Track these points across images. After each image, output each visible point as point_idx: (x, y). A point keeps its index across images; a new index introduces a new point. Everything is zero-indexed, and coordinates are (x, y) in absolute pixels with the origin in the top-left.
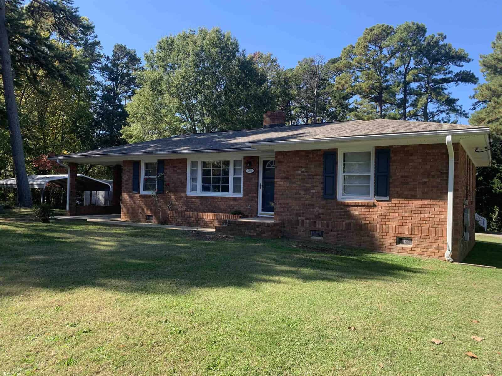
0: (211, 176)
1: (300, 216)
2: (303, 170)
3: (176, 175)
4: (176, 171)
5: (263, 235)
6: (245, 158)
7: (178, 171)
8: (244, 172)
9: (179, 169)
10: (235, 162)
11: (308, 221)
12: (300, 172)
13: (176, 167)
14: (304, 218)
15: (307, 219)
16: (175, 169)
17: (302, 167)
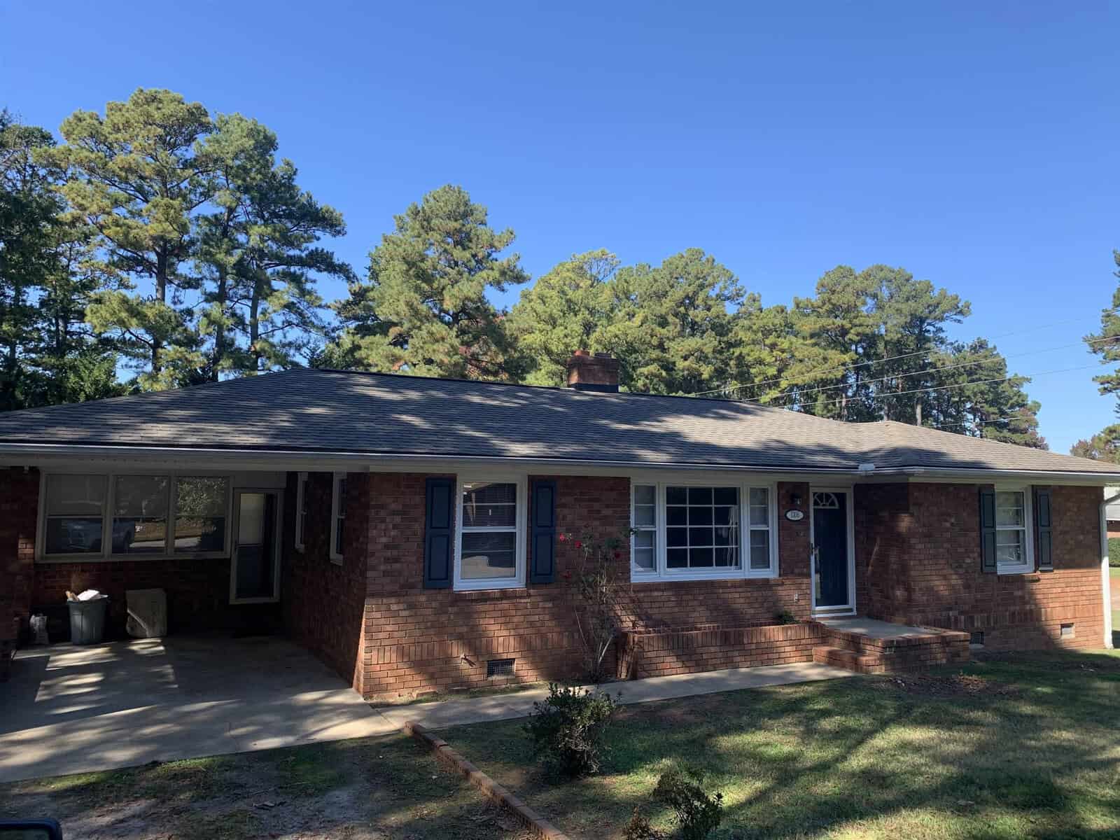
0: (688, 526)
1: (951, 609)
2: (953, 520)
3: (597, 523)
4: (599, 512)
5: (957, 659)
6: (781, 485)
7: (607, 512)
8: (782, 518)
9: (607, 506)
10: (754, 492)
11: (963, 617)
12: (948, 525)
13: (597, 500)
14: (956, 613)
15: (961, 613)
16: (596, 506)
17: (949, 515)
